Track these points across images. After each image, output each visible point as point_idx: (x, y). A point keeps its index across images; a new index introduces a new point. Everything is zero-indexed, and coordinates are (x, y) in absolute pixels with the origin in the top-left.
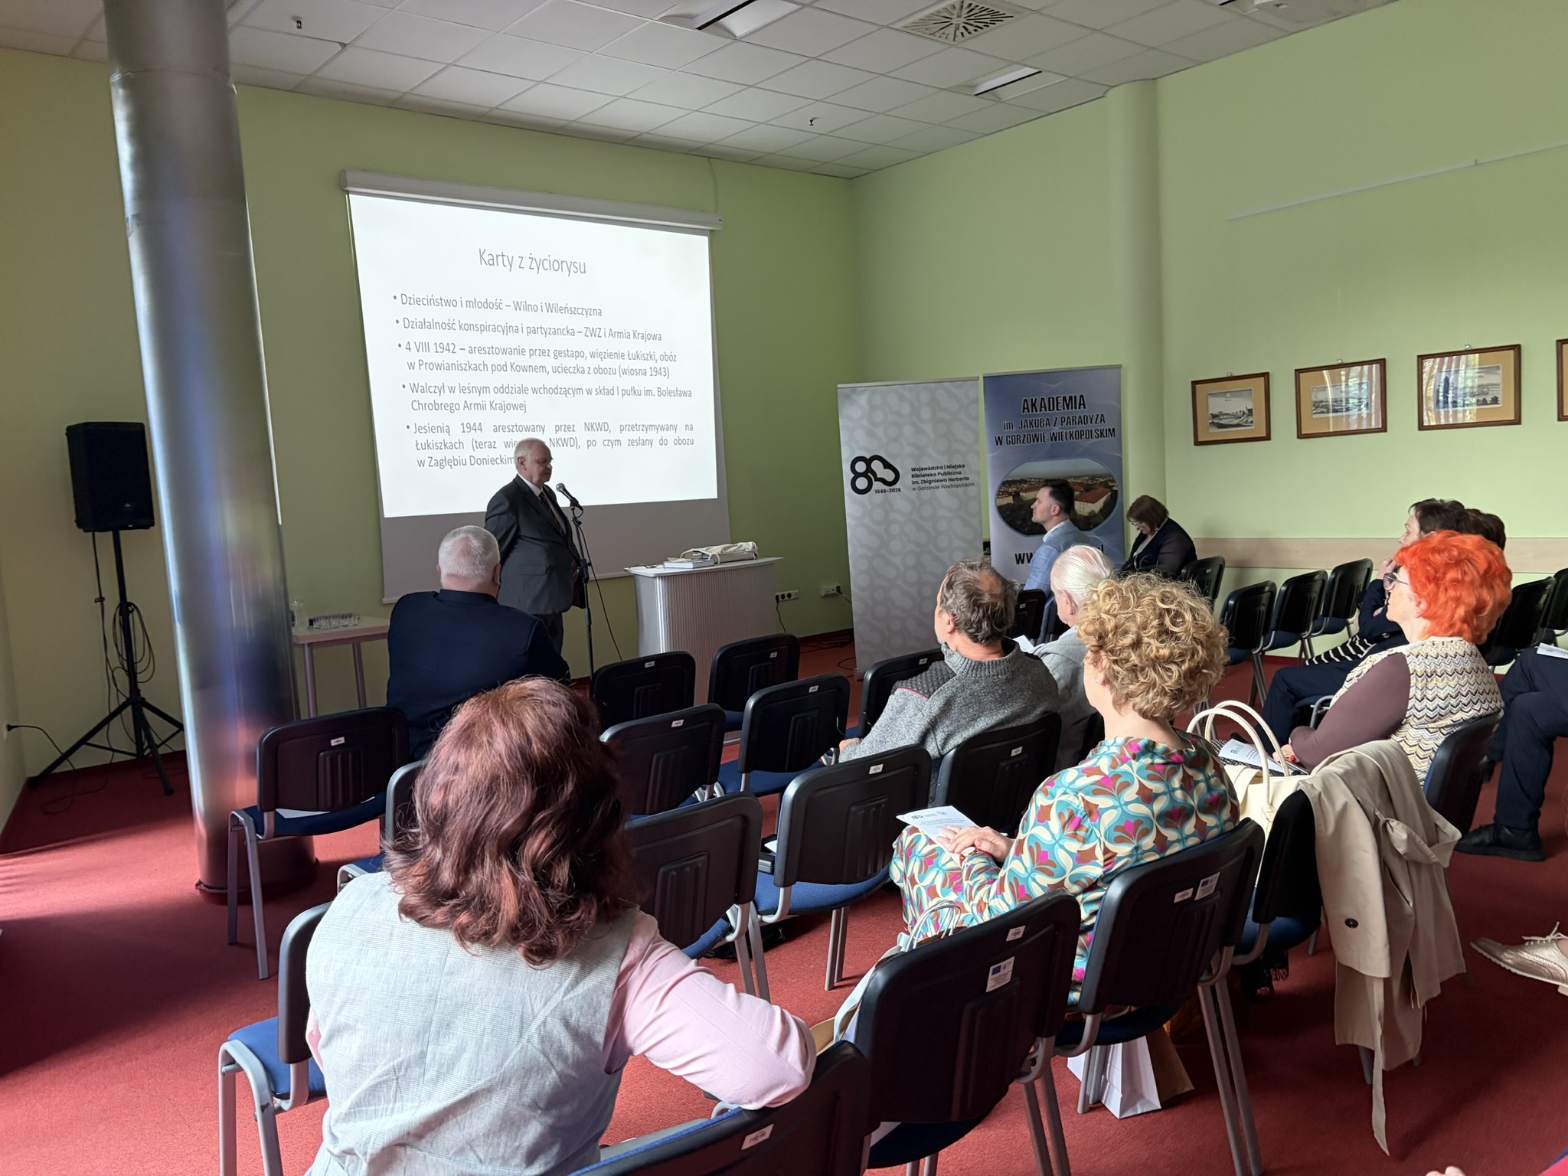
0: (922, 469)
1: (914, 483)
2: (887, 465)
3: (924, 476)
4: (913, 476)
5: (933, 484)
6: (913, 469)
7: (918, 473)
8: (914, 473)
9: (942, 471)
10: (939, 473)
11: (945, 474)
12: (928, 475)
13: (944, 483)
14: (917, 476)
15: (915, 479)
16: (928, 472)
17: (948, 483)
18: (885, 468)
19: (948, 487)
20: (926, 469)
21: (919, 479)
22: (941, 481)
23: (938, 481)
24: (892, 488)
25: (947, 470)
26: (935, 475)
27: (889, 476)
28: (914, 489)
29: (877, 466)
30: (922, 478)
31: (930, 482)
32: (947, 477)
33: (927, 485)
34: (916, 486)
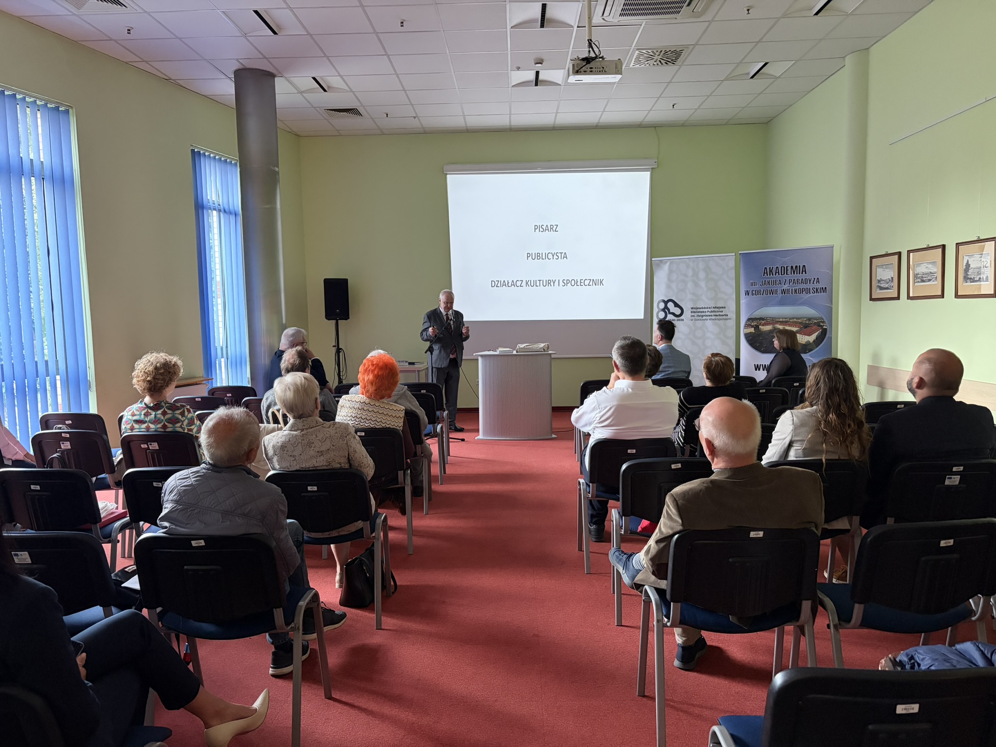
0: (698, 308)
1: (692, 316)
2: (676, 305)
3: (698, 312)
4: (692, 312)
5: (704, 318)
6: (692, 308)
7: (695, 310)
8: (692, 310)
9: (710, 310)
10: (708, 311)
11: (712, 312)
12: (702, 312)
13: (711, 317)
14: (694, 312)
15: (693, 314)
16: (701, 310)
17: (713, 317)
18: (675, 307)
19: (713, 320)
20: (700, 308)
21: (696, 314)
22: (709, 316)
23: (707, 316)
24: (678, 318)
25: (713, 310)
26: (706, 312)
27: (677, 311)
28: (692, 320)
29: (670, 305)
30: (698, 314)
31: (702, 316)
32: (713, 314)
33: (700, 318)
34: (693, 318)
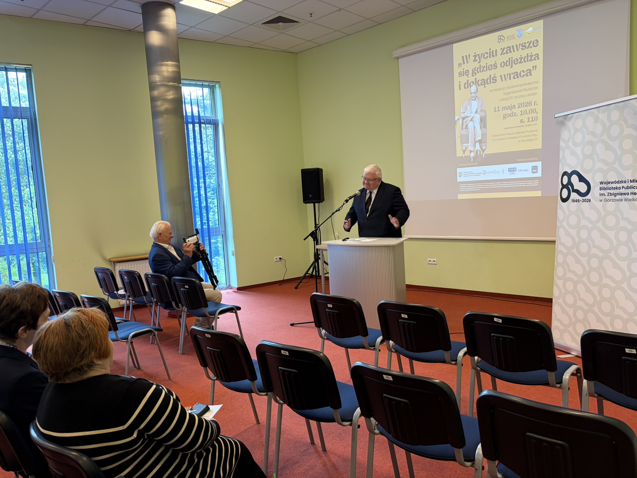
0: (609, 183)
1: (601, 195)
2: (582, 179)
3: (610, 189)
4: (601, 189)
5: (618, 197)
6: (601, 183)
7: (605, 186)
8: (602, 186)
9: (625, 185)
10: (623, 187)
11: (628, 188)
12: (614, 188)
13: (626, 196)
14: (604, 189)
15: (602, 192)
16: (614, 185)
17: (630, 197)
18: (580, 181)
19: (630, 200)
20: (612, 183)
21: (605, 192)
22: (625, 194)
23: (621, 194)
24: (584, 198)
25: (630, 184)
26: (620, 188)
27: (582, 187)
28: (601, 201)
29: (574, 179)
30: (609, 191)
31: (615, 195)
32: (629, 191)
33: (613, 197)
34: (603, 198)
